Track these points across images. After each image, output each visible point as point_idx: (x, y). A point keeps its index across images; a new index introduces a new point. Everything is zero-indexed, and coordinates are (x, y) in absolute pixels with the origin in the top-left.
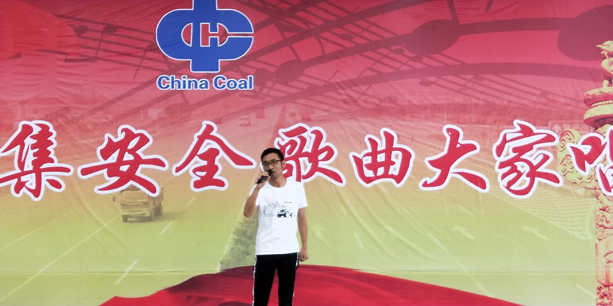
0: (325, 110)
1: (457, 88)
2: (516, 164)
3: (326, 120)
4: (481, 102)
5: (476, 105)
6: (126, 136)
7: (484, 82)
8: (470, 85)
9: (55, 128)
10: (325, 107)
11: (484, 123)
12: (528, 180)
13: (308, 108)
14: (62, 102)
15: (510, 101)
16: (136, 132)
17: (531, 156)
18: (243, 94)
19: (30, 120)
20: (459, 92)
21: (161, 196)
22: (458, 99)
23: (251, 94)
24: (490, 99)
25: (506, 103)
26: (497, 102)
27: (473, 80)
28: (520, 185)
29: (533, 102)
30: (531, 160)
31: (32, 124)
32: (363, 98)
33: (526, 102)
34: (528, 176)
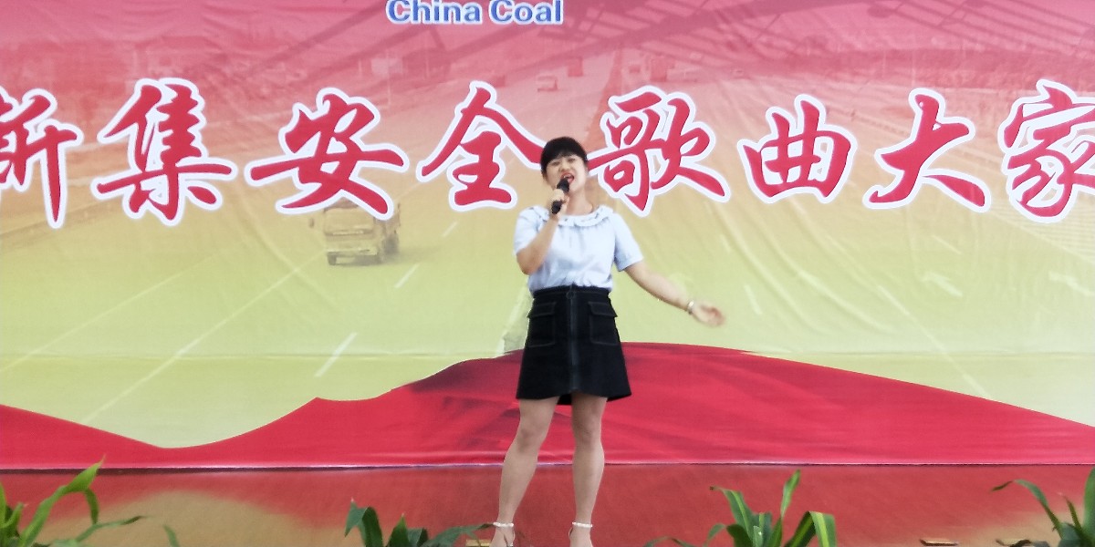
0: (693, 62)
1: (937, 20)
2: (1038, 160)
3: (696, 81)
4: (979, 47)
5: (970, 53)
6: (333, 109)
7: (986, 10)
8: (959, 15)
9: (203, 92)
10: (693, 56)
11: (982, 86)
12: (1061, 188)
13: (662, 57)
14: (215, 45)
15: (1031, 46)
16: (349, 101)
17: (1066, 145)
18: (545, 32)
19: (156, 77)
20: (939, 28)
21: (396, 218)
22: (938, 42)
23: (559, 31)
24: (995, 41)
25: (1023, 48)
26: (1009, 46)
27: (966, 6)
28: (1047, 197)
29: (1073, 46)
30: (1066, 152)
31: (161, 84)
32: (764, 39)
33: (1060, 47)
34: (1060, 181)
